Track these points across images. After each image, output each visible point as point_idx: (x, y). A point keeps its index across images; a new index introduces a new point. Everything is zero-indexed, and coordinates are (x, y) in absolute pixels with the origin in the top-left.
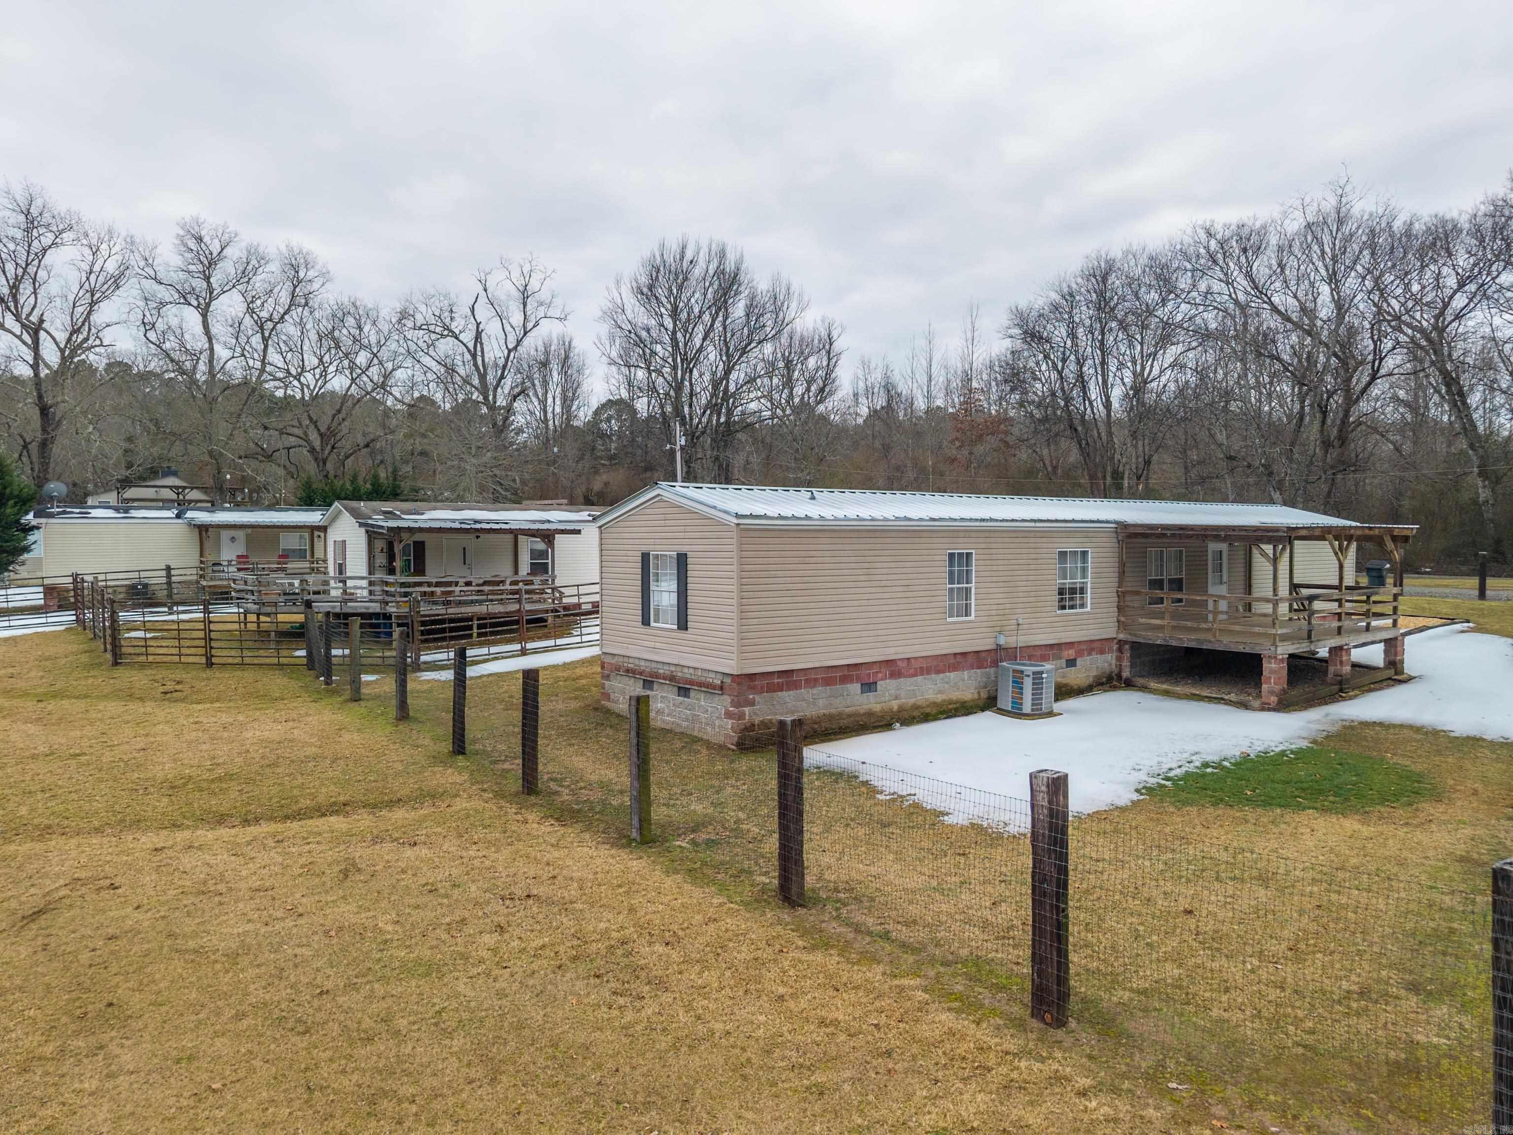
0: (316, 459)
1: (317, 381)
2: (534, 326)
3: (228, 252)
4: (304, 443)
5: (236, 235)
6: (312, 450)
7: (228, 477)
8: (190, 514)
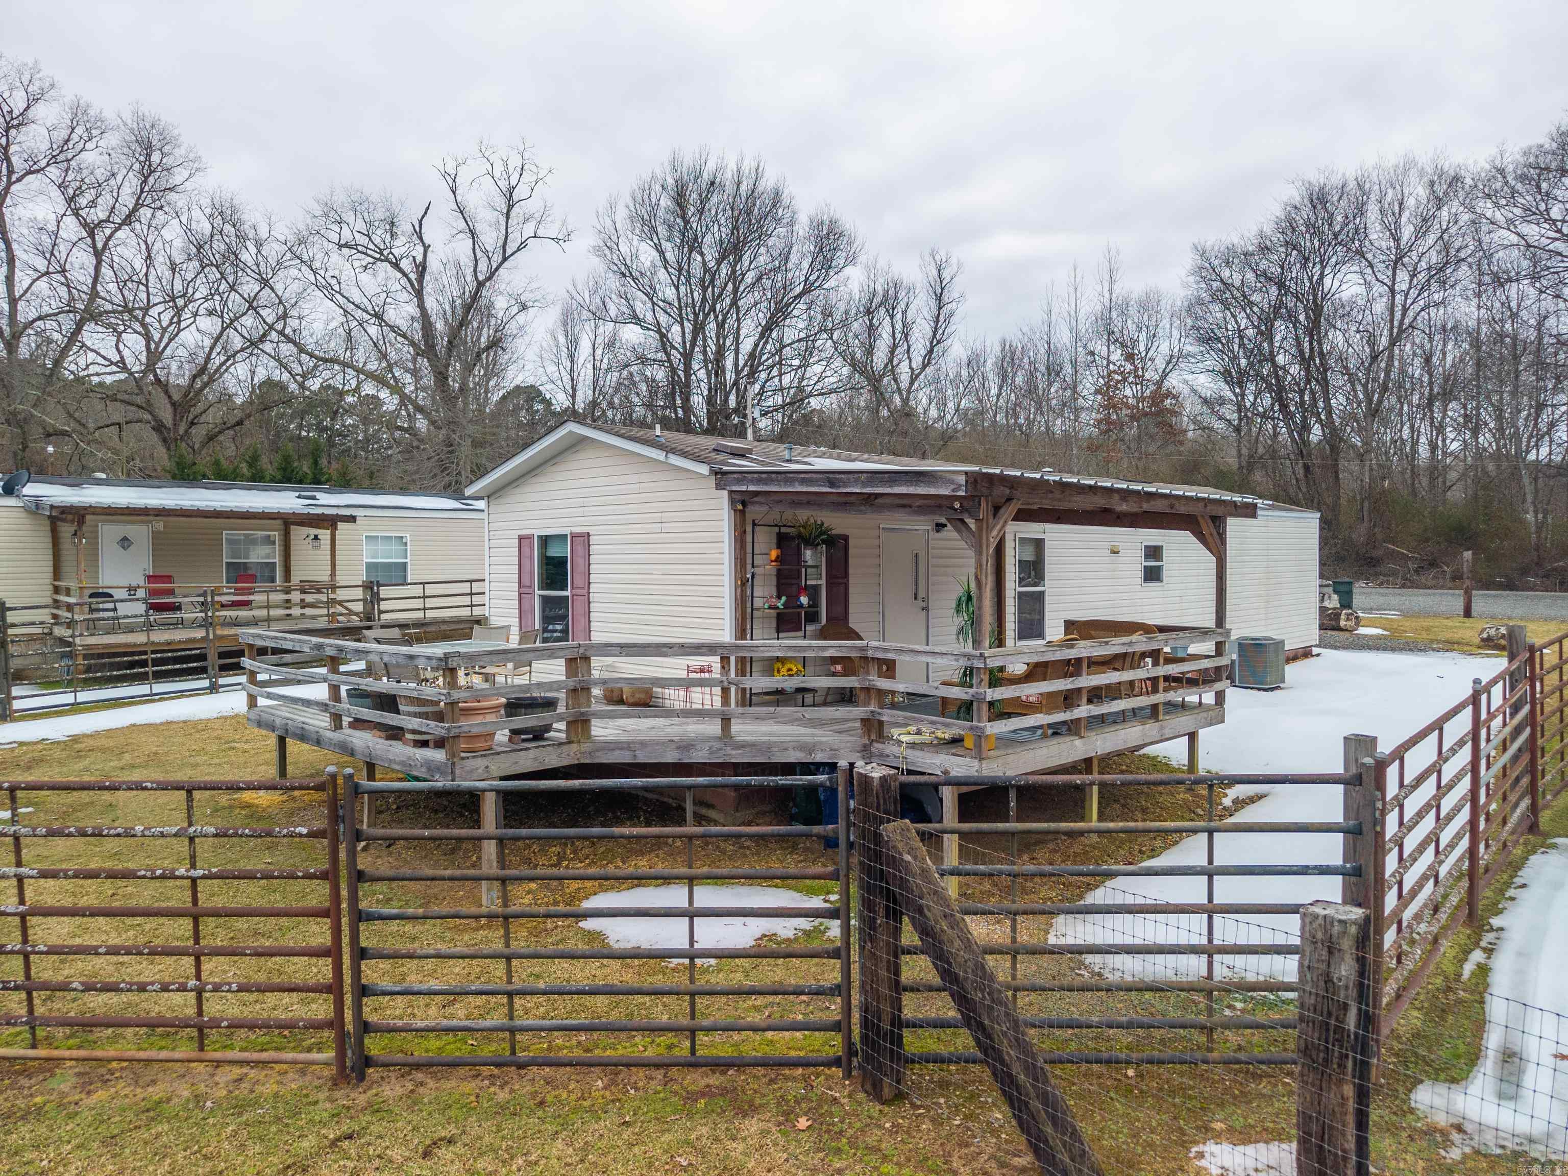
0: (165, 440)
1: (164, 330)
2: (519, 249)
3: (39, 111)
4: (147, 416)
5: (52, 86)
6: (159, 427)
7: (50, 449)
8: (31, 489)
